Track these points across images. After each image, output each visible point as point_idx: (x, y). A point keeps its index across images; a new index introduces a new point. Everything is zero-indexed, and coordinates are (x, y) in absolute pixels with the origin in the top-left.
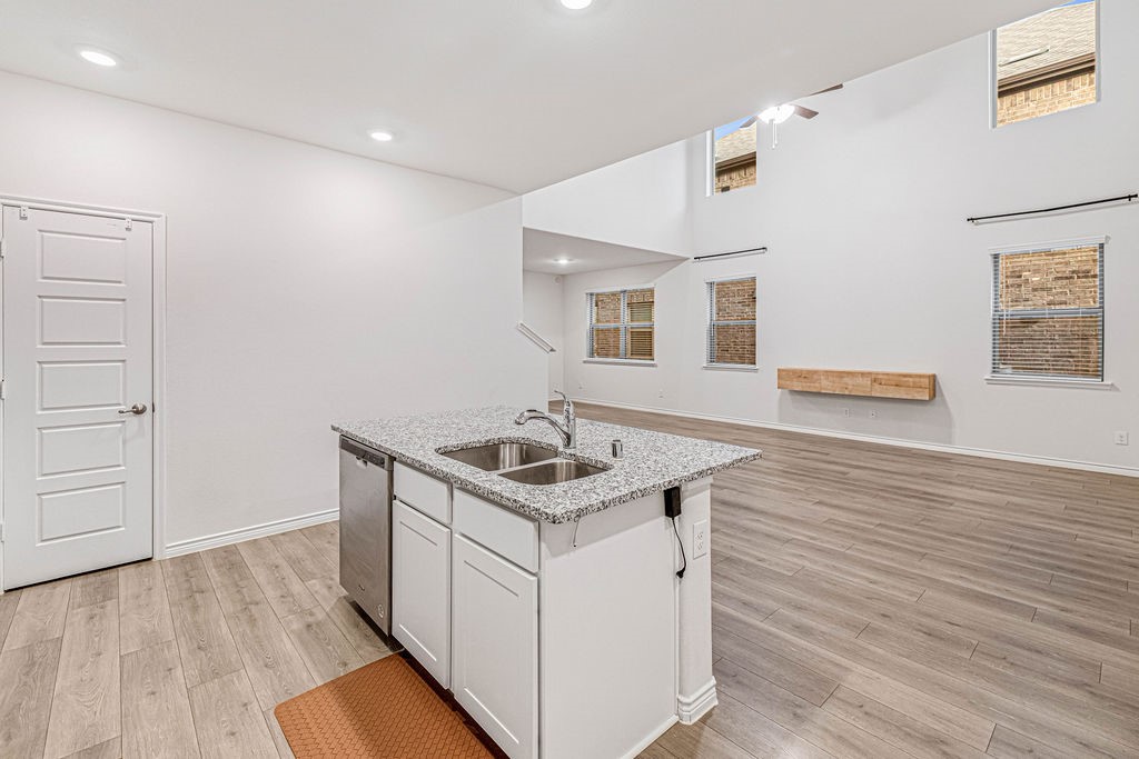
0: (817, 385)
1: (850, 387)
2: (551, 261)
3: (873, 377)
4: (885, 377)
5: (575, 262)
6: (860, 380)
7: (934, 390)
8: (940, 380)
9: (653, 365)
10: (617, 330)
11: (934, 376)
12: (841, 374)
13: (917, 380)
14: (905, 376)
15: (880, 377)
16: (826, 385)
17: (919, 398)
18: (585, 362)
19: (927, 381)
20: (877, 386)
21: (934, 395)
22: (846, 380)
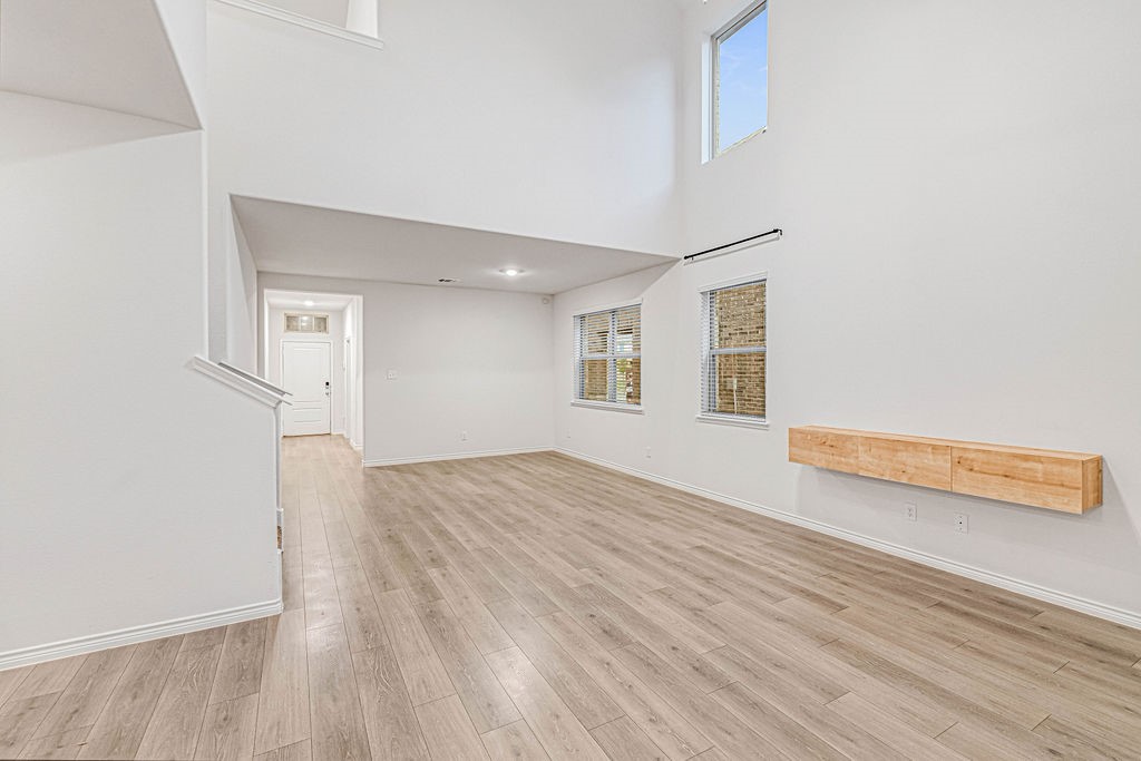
0: (852, 461)
1: (911, 470)
2: (496, 273)
3: (956, 454)
4: (981, 456)
5: (526, 274)
6: (929, 460)
7: (1099, 490)
8: (1113, 467)
9: (640, 412)
10: (604, 362)
11: (1099, 463)
12: (895, 445)
13: (1056, 468)
14: (1026, 458)
15: (972, 455)
16: (866, 461)
17: (1058, 507)
18: (573, 404)
19: (1079, 471)
20: (962, 471)
21: (1099, 501)
22: (903, 456)
